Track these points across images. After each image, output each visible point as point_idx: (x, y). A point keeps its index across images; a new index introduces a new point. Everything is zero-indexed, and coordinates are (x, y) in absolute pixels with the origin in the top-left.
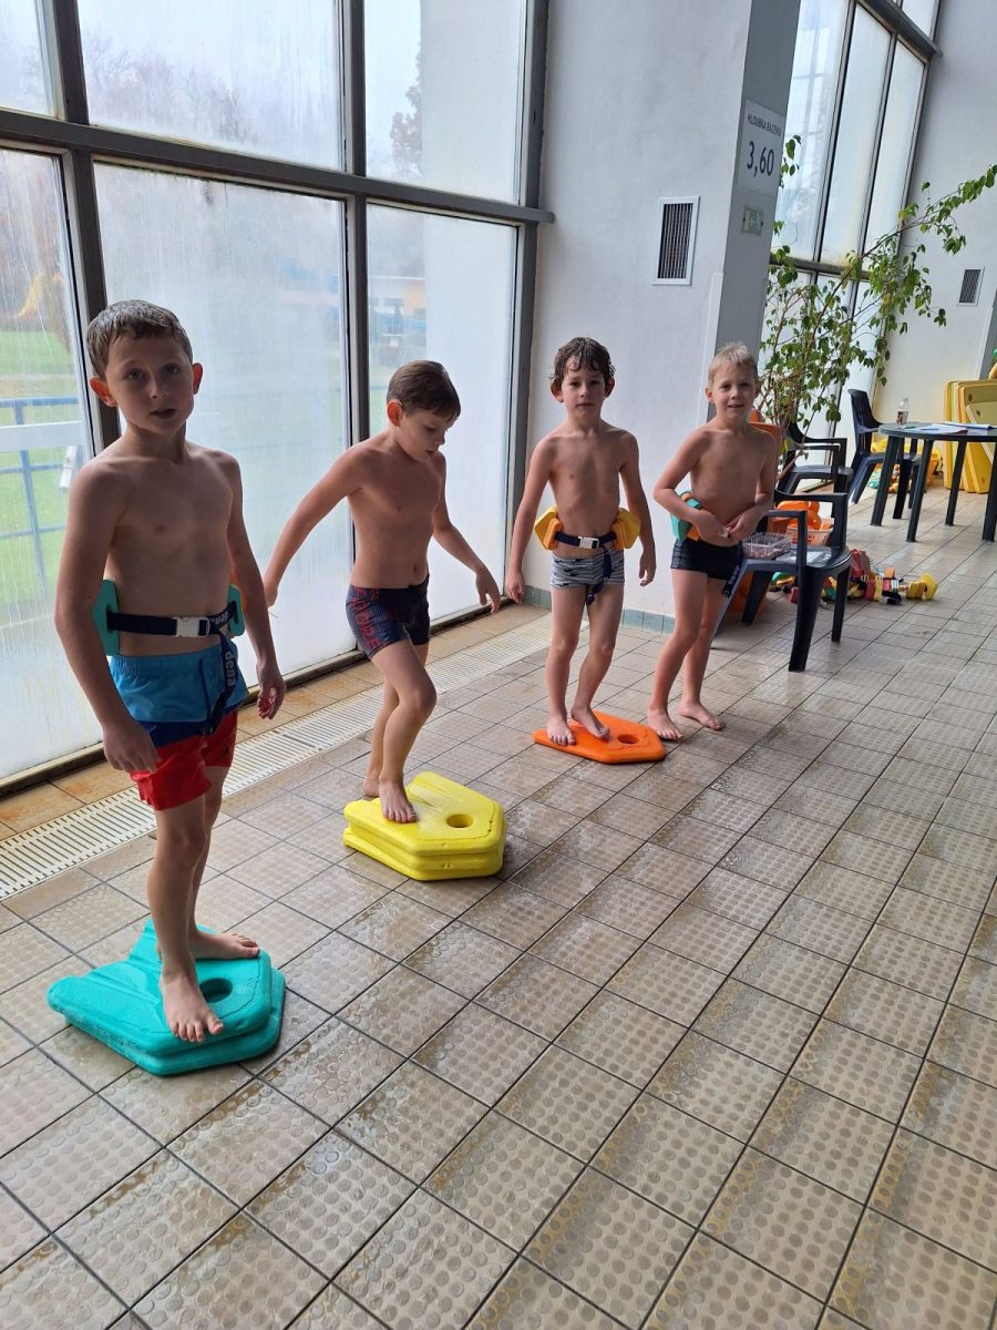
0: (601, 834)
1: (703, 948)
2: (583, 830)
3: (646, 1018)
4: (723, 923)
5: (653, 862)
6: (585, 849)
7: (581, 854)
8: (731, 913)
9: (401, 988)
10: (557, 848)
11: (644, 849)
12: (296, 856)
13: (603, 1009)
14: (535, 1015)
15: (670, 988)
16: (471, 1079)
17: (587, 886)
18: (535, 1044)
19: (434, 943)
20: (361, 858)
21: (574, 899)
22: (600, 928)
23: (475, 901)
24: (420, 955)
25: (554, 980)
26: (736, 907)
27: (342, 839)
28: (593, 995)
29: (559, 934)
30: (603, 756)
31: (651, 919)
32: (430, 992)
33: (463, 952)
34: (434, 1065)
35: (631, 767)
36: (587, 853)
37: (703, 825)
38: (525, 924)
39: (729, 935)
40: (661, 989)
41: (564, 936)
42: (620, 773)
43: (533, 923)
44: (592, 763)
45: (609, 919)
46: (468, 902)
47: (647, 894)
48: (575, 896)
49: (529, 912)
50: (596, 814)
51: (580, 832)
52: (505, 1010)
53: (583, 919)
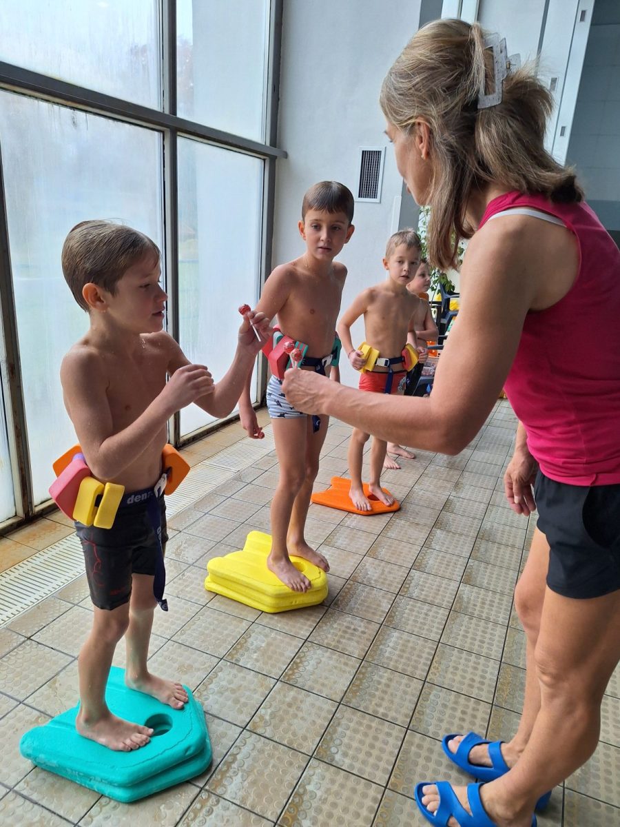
0: (379, 565)
1: (477, 643)
2: (367, 564)
3: (462, 700)
5: (420, 583)
6: (374, 578)
7: (372, 582)
8: (484, 615)
9: (288, 700)
10: (352, 579)
11: (411, 574)
13: (432, 697)
14: (388, 708)
15: (468, 676)
16: (363, 767)
17: (385, 606)
18: (397, 732)
19: (298, 661)
20: (222, 599)
21: (381, 616)
22: (405, 636)
23: (315, 625)
24: (291, 672)
25: (391, 680)
26: (485, 610)
28: (421, 687)
29: (381, 644)
31: (435, 625)
32: (307, 700)
33: (320, 665)
34: (333, 759)
35: (380, 516)
36: (375, 581)
37: (441, 554)
38: (355, 638)
39: (489, 631)
40: (463, 677)
41: (385, 644)
42: (375, 522)
43: (360, 637)
44: (355, 515)
45: (408, 628)
46: (310, 626)
47: (426, 607)
48: (380, 613)
49: (355, 630)
50: (371, 552)
51: (365, 566)
52: (366, 707)
53: (392, 630)
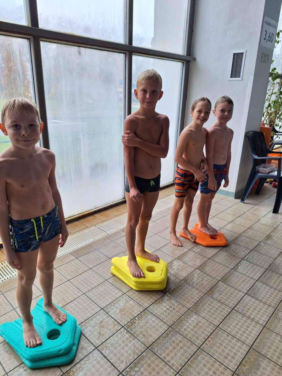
0: (202, 276)
1: (240, 332)
2: (196, 274)
3: (216, 365)
4: (249, 321)
5: (222, 290)
6: (196, 282)
7: (195, 284)
8: (252, 316)
10: (185, 280)
11: (218, 284)
12: (94, 275)
13: (199, 358)
14: (172, 358)
15: (227, 351)
17: (196, 298)
19: (137, 319)
20: (116, 278)
22: (200, 319)
23: (154, 301)
24: (131, 324)
25: (181, 341)
26: (254, 314)
27: (110, 270)
28: (196, 350)
29: (184, 320)
30: (204, 243)
31: (220, 316)
32: (133, 341)
33: (147, 324)
35: (214, 248)
36: (197, 284)
37: (241, 275)
38: (172, 314)
39: (251, 327)
40: (223, 351)
41: (186, 321)
42: (210, 251)
43: (175, 314)
44: (200, 246)
45: (203, 314)
46: (151, 302)
47: (219, 304)
48: (191, 303)
49: (174, 309)
50: (201, 268)
51: (195, 274)
52: (161, 354)
53: (194, 314)
